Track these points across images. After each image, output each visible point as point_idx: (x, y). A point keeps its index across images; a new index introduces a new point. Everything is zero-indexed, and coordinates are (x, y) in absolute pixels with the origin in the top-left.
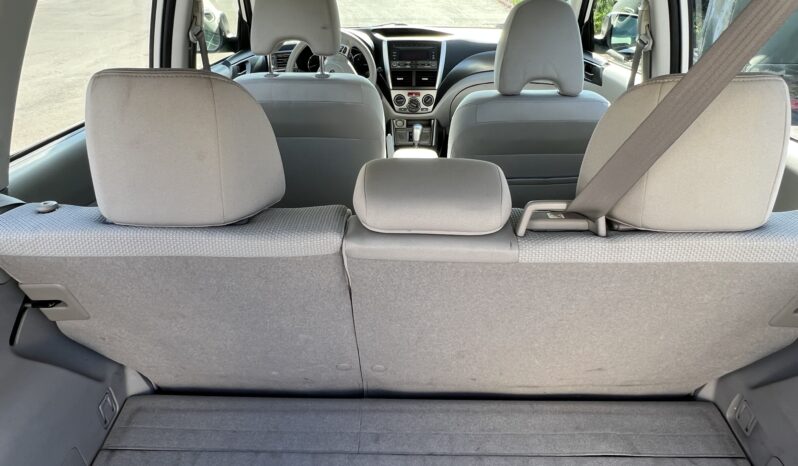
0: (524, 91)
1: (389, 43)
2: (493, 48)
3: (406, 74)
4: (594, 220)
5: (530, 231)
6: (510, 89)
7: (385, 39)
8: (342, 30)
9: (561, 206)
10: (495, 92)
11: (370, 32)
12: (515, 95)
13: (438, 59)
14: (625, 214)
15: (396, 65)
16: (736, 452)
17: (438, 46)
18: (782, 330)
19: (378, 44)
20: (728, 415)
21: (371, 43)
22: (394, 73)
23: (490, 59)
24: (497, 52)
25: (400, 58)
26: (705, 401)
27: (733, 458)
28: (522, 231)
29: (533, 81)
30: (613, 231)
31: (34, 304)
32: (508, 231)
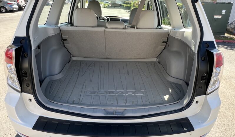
4: (135, 28)
5: (127, 29)
9: (130, 25)
14: (138, 27)
17: (120, 19)
18: (162, 46)
19: (108, 19)
30: (137, 28)
31: (63, 40)
32: (125, 28)
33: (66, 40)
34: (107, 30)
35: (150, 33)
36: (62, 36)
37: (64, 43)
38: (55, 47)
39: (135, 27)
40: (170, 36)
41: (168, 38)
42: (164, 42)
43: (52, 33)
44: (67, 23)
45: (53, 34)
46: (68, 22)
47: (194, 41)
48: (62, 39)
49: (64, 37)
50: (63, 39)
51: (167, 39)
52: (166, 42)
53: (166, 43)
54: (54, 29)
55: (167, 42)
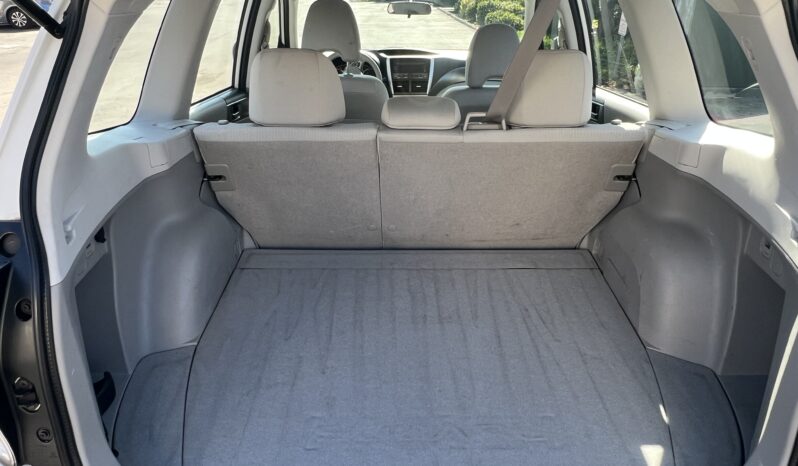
0: (484, 86)
1: (391, 60)
2: (462, 64)
3: (405, 83)
4: (500, 123)
5: (468, 130)
6: (476, 84)
7: (389, 57)
8: (362, 52)
9: (483, 115)
10: (467, 87)
11: (377, 53)
12: (479, 88)
13: (428, 72)
14: (514, 119)
15: (397, 76)
16: (593, 265)
17: (428, 62)
18: (612, 193)
19: (383, 62)
20: (593, 252)
21: (378, 60)
22: (395, 83)
23: (462, 73)
24: (467, 68)
25: (400, 72)
26: (584, 249)
27: (592, 269)
28: (465, 128)
29: (489, 79)
30: (510, 127)
31: (208, 178)
32: (459, 128)
33: (220, 177)
34: (383, 136)
35: (567, 146)
36: (203, 163)
37: (214, 189)
38: (173, 217)
39: (504, 122)
40: (650, 154)
41: (636, 162)
42: (619, 177)
43: (156, 164)
44: (228, 93)
45: (166, 168)
46: (233, 87)
47: (793, 217)
48: (205, 174)
49: (212, 168)
50: (210, 173)
51: (633, 165)
52: (630, 178)
53: (627, 182)
54: (167, 147)
55: (634, 175)
